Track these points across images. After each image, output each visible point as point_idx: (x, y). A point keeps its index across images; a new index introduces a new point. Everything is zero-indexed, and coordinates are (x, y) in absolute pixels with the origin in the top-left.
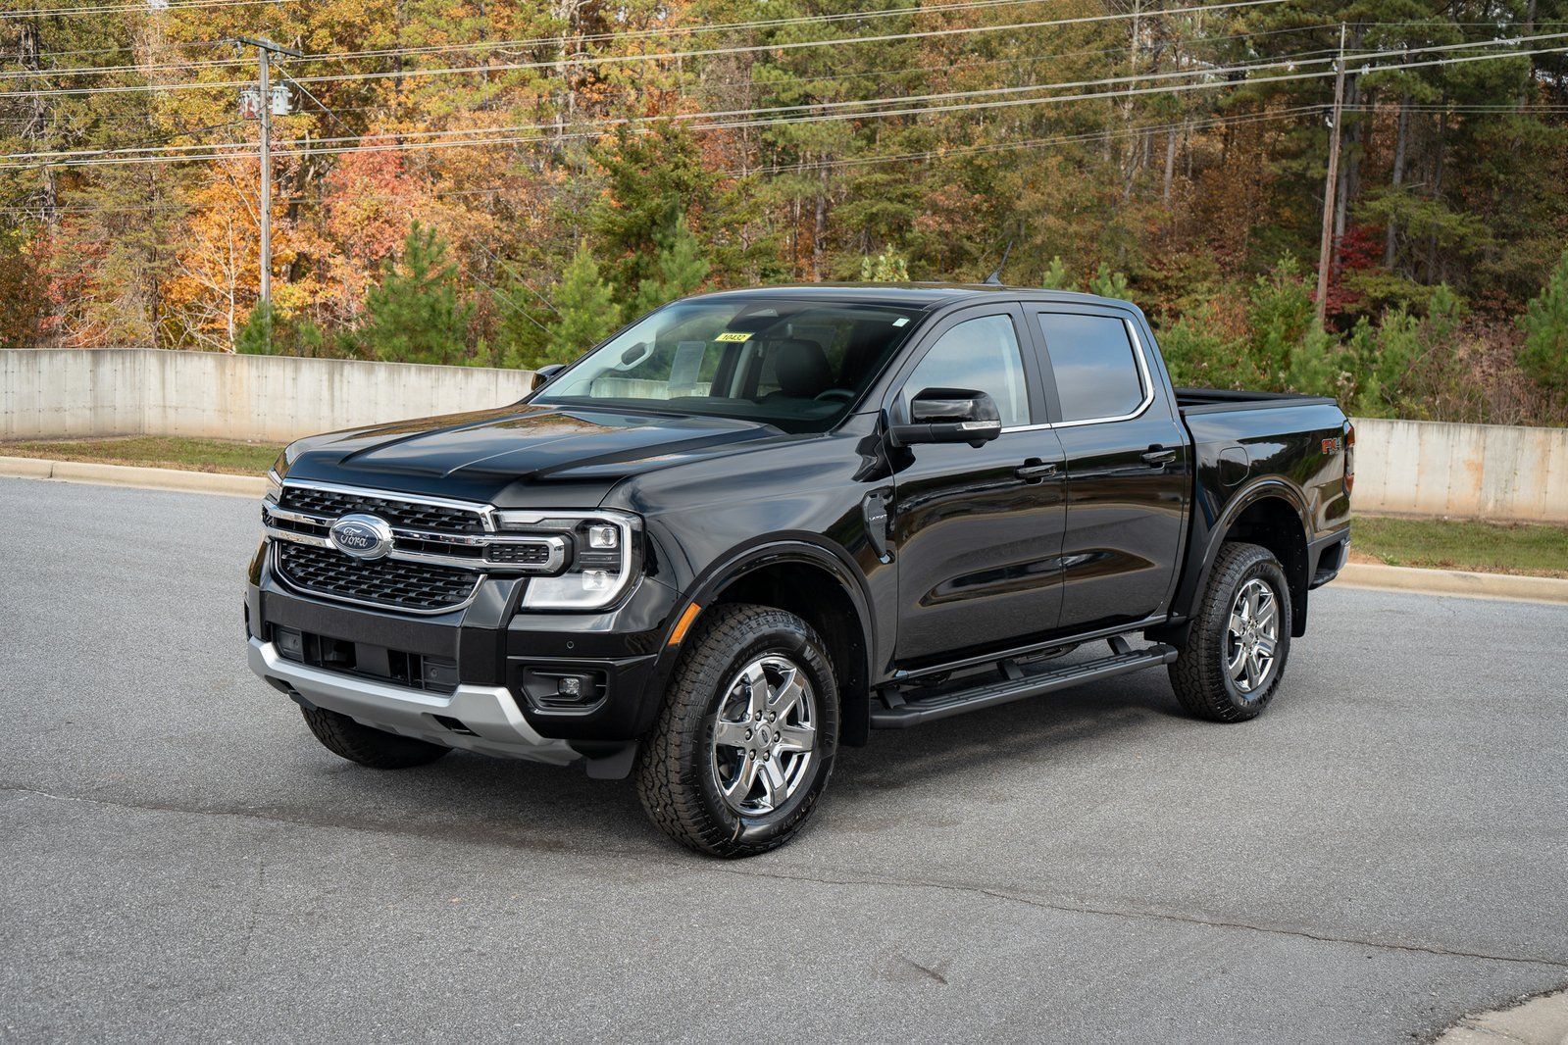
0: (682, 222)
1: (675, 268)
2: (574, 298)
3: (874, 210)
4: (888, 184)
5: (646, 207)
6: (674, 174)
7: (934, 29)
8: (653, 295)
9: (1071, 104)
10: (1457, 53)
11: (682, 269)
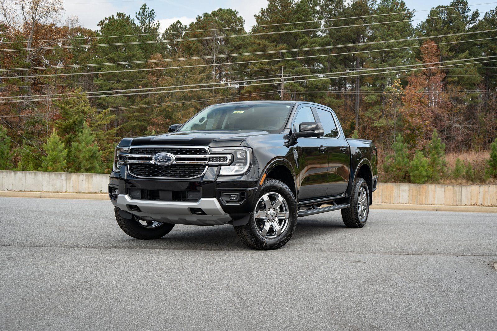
0: (85, 124)
1: (84, 138)
2: (51, 148)
3: (135, 124)
4: (139, 116)
5: (72, 119)
6: (82, 108)
7: (152, 68)
8: (77, 147)
9: (196, 91)
10: (310, 78)
11: (86, 138)
